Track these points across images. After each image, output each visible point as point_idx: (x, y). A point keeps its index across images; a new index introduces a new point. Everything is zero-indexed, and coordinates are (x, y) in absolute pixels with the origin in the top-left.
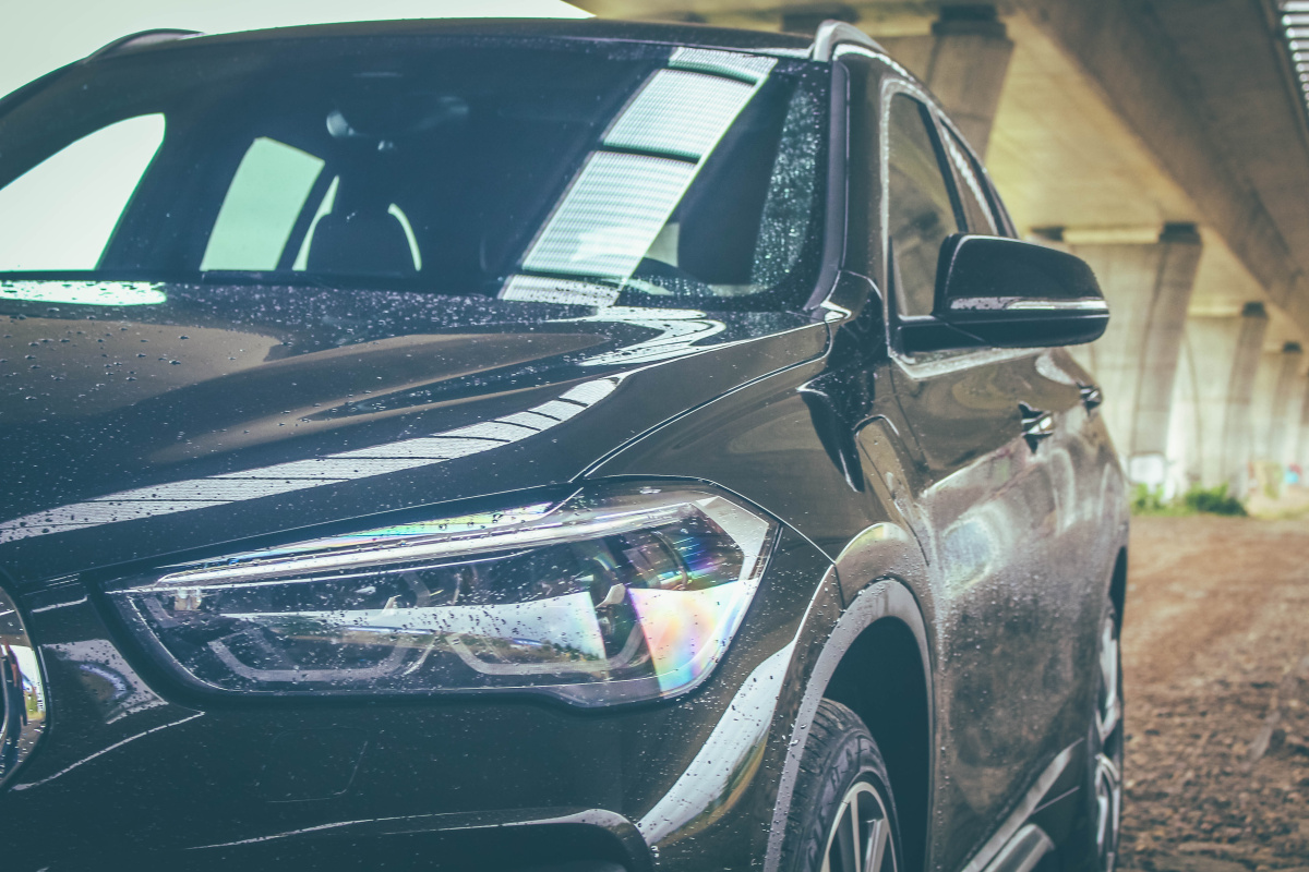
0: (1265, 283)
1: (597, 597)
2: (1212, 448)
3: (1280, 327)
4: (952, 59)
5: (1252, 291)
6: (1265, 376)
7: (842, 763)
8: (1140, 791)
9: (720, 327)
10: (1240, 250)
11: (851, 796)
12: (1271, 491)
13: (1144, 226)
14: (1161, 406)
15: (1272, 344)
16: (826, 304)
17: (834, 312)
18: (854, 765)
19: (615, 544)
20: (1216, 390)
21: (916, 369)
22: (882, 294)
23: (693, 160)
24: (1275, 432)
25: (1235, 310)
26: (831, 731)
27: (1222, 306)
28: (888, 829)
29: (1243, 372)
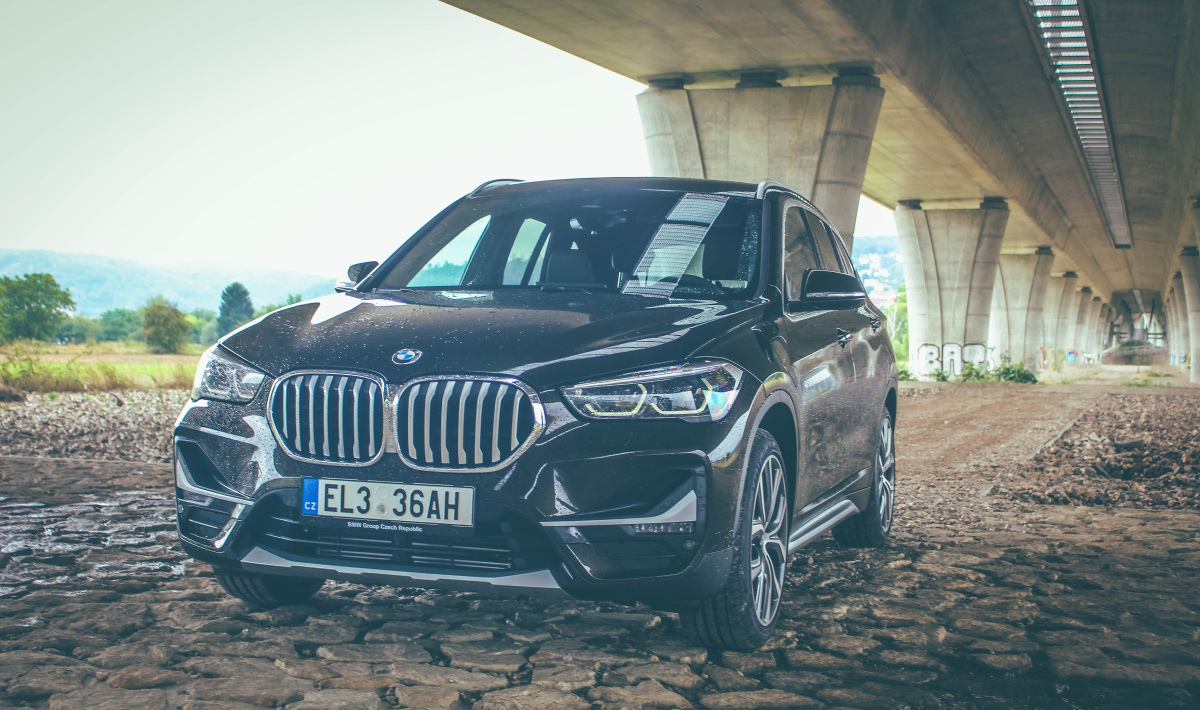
0: (1051, 234)
1: (693, 393)
2: (1018, 340)
3: (1061, 260)
4: (845, 100)
5: (1043, 239)
6: (1052, 293)
7: (766, 448)
8: (915, 506)
9: (724, 308)
10: (1033, 213)
11: (770, 458)
12: (1057, 367)
13: (972, 199)
14: (983, 314)
15: (1056, 272)
16: (761, 297)
17: (764, 300)
18: (770, 448)
19: (698, 376)
20: (1020, 303)
21: (795, 318)
22: (782, 293)
23: (707, 225)
24: (1060, 329)
25: (1032, 251)
26: (763, 437)
27: (1024, 249)
28: (782, 473)
29: (1037, 291)
